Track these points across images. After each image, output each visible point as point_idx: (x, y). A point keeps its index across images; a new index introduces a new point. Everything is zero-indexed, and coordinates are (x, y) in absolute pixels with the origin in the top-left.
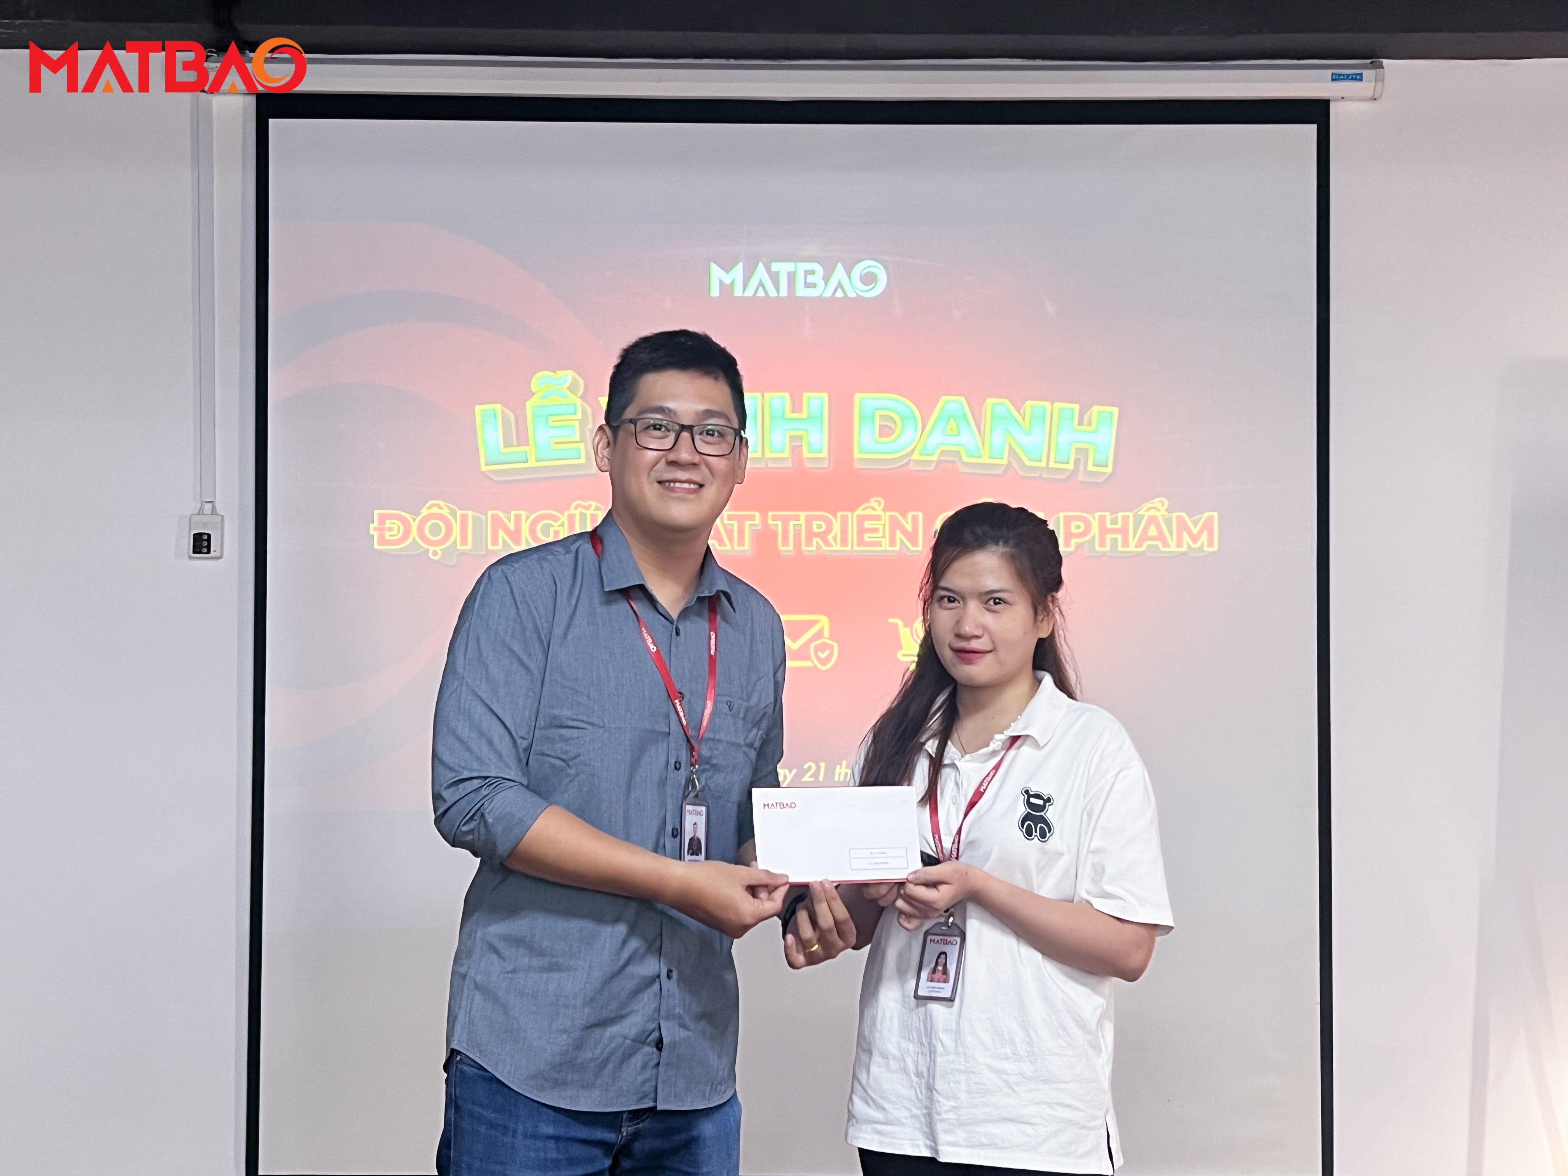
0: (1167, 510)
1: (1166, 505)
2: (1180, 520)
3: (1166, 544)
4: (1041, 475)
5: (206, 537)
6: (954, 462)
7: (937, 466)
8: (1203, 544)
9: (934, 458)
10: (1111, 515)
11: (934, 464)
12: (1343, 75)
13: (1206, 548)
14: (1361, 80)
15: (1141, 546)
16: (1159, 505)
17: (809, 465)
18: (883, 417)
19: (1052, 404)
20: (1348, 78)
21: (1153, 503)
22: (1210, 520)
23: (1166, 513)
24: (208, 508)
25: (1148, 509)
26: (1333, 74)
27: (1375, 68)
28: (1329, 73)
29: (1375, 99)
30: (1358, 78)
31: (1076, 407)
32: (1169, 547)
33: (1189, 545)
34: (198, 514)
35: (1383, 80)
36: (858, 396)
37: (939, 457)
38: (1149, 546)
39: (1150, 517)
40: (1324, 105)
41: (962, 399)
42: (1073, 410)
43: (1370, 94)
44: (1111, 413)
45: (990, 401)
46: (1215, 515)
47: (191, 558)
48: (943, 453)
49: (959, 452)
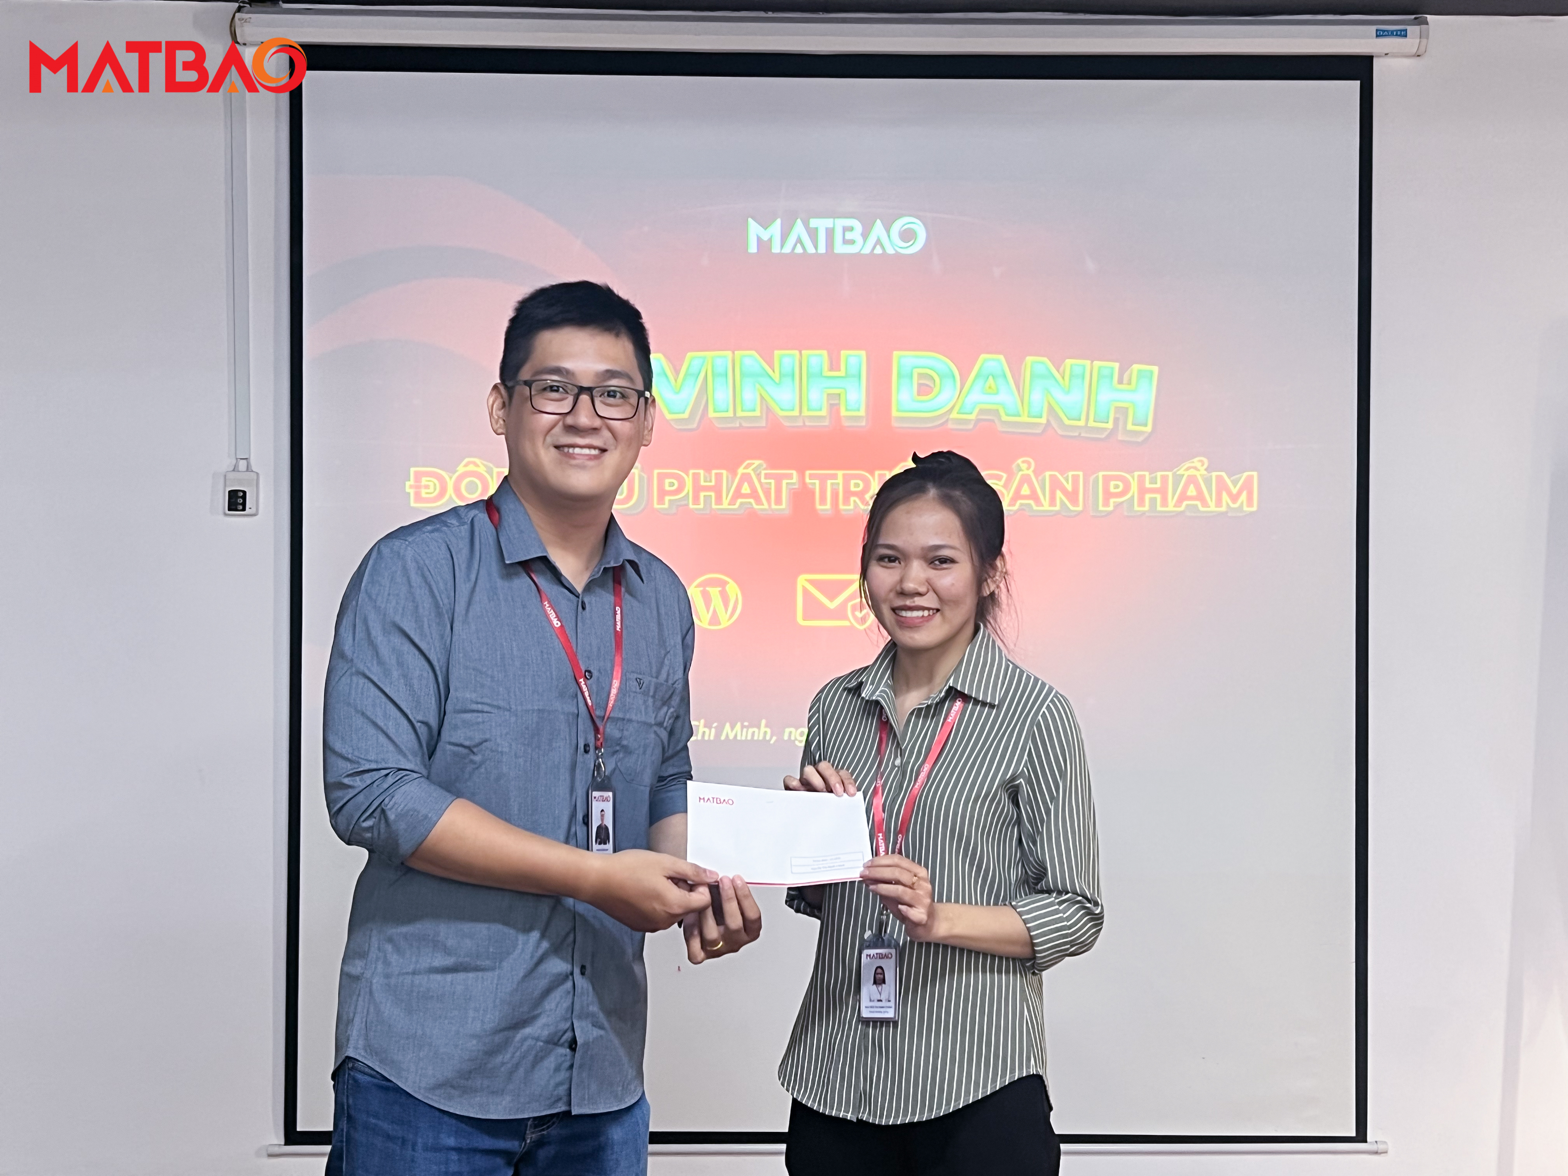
0: (1206, 470)
1: (1206, 466)
2: (1220, 479)
3: (1205, 503)
4: (1080, 434)
5: (241, 494)
6: (993, 421)
7: (975, 426)
8: (1242, 503)
9: (973, 417)
10: (1150, 474)
11: (973, 423)
12: (1388, 31)
13: (1245, 508)
14: (1406, 36)
15: (1180, 506)
16: (1198, 465)
17: (846, 423)
18: (921, 376)
19: (1092, 362)
20: (1391, 34)
21: (1193, 462)
22: (1250, 478)
23: (1205, 473)
24: (242, 465)
25: (1188, 469)
26: (1377, 30)
27: (1420, 24)
28: (1373, 29)
29: (1418, 56)
30: (1403, 34)
31: (1116, 365)
32: (1209, 507)
33: (1228, 504)
34: (234, 470)
35: (1427, 38)
36: (896, 354)
37: (977, 415)
38: (1187, 506)
39: (1189, 476)
40: (1368, 60)
41: (1001, 357)
42: (1112, 368)
43: (1414, 50)
44: (1151, 372)
45: (1029, 359)
46: (1255, 474)
47: (225, 514)
48: (982, 411)
49: (997, 410)
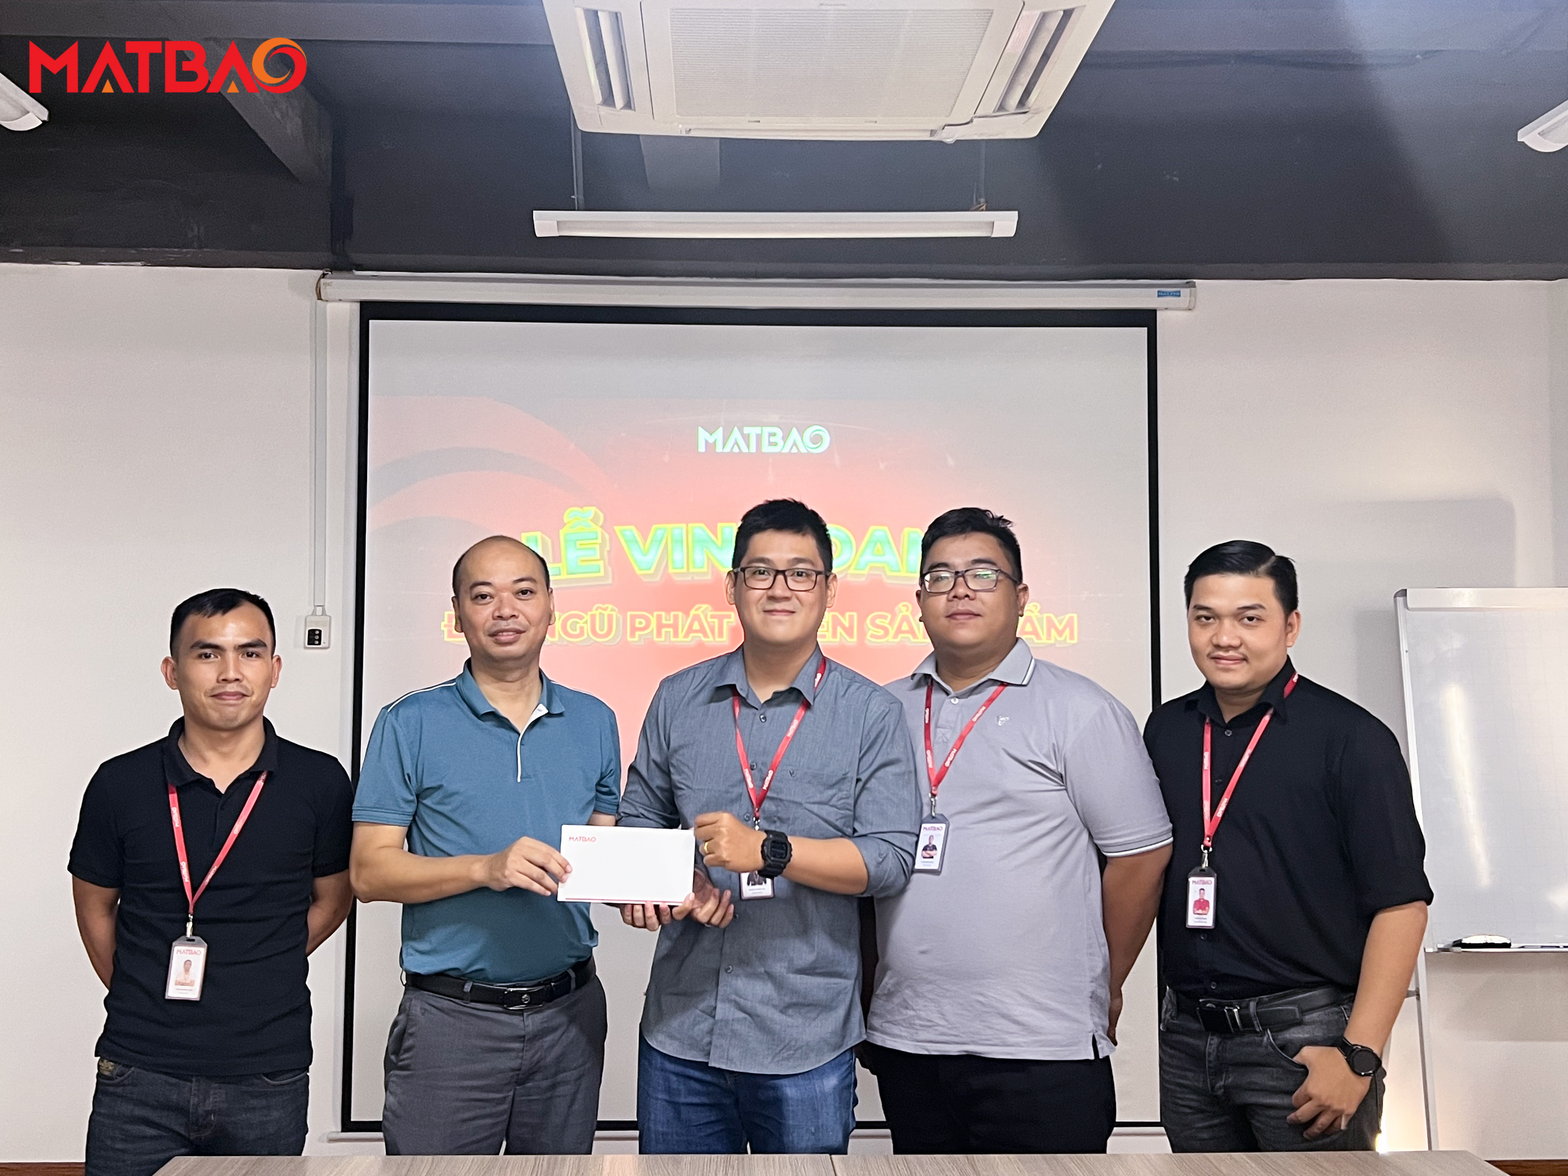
0: (1039, 612)
1: (1039, 609)
2: (1049, 620)
5: (317, 632)
6: (880, 576)
8: (1066, 637)
11: (866, 577)
12: (1166, 292)
13: (1068, 641)
14: (1179, 295)
20: (1169, 293)
22: (1071, 618)
26: (1158, 292)
27: (1190, 287)
28: (1156, 290)
29: (1190, 310)
30: (1177, 294)
32: (1041, 639)
33: (1056, 639)
34: (312, 615)
35: (1195, 295)
37: (869, 572)
40: (1153, 312)
41: (886, 528)
43: (1186, 305)
45: (907, 530)
46: (1075, 616)
47: (305, 648)
48: (872, 568)
49: (883, 568)
